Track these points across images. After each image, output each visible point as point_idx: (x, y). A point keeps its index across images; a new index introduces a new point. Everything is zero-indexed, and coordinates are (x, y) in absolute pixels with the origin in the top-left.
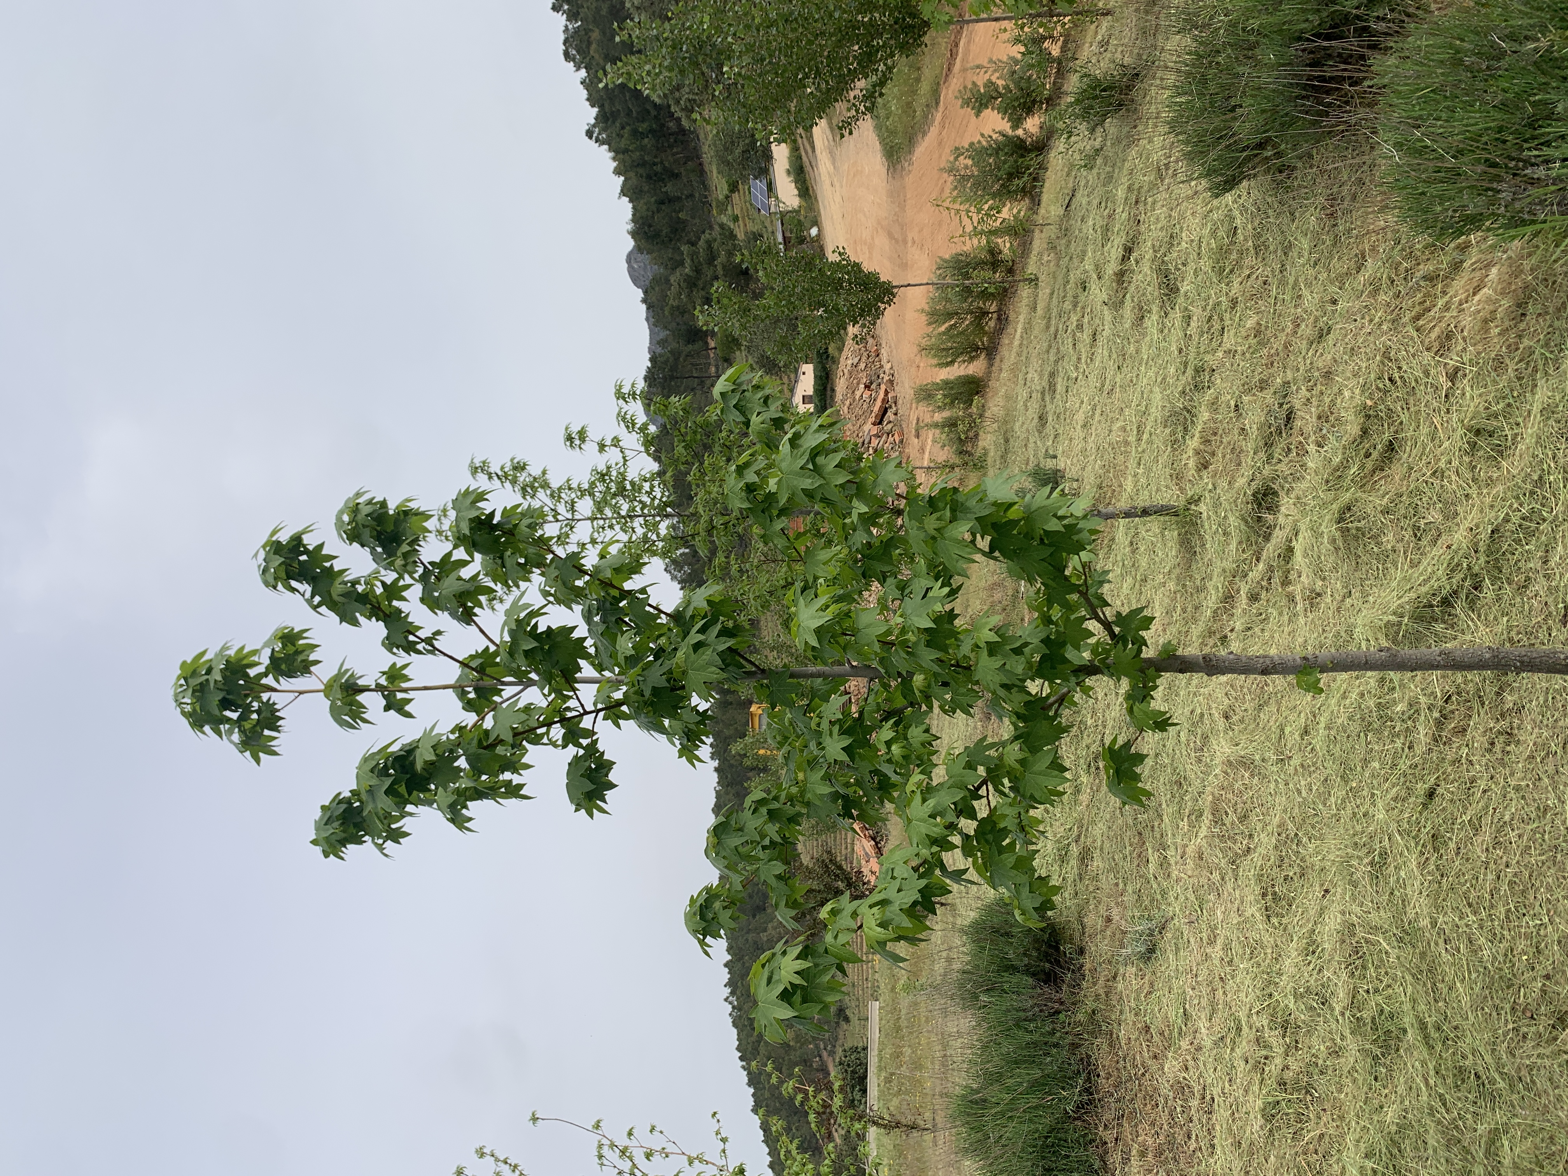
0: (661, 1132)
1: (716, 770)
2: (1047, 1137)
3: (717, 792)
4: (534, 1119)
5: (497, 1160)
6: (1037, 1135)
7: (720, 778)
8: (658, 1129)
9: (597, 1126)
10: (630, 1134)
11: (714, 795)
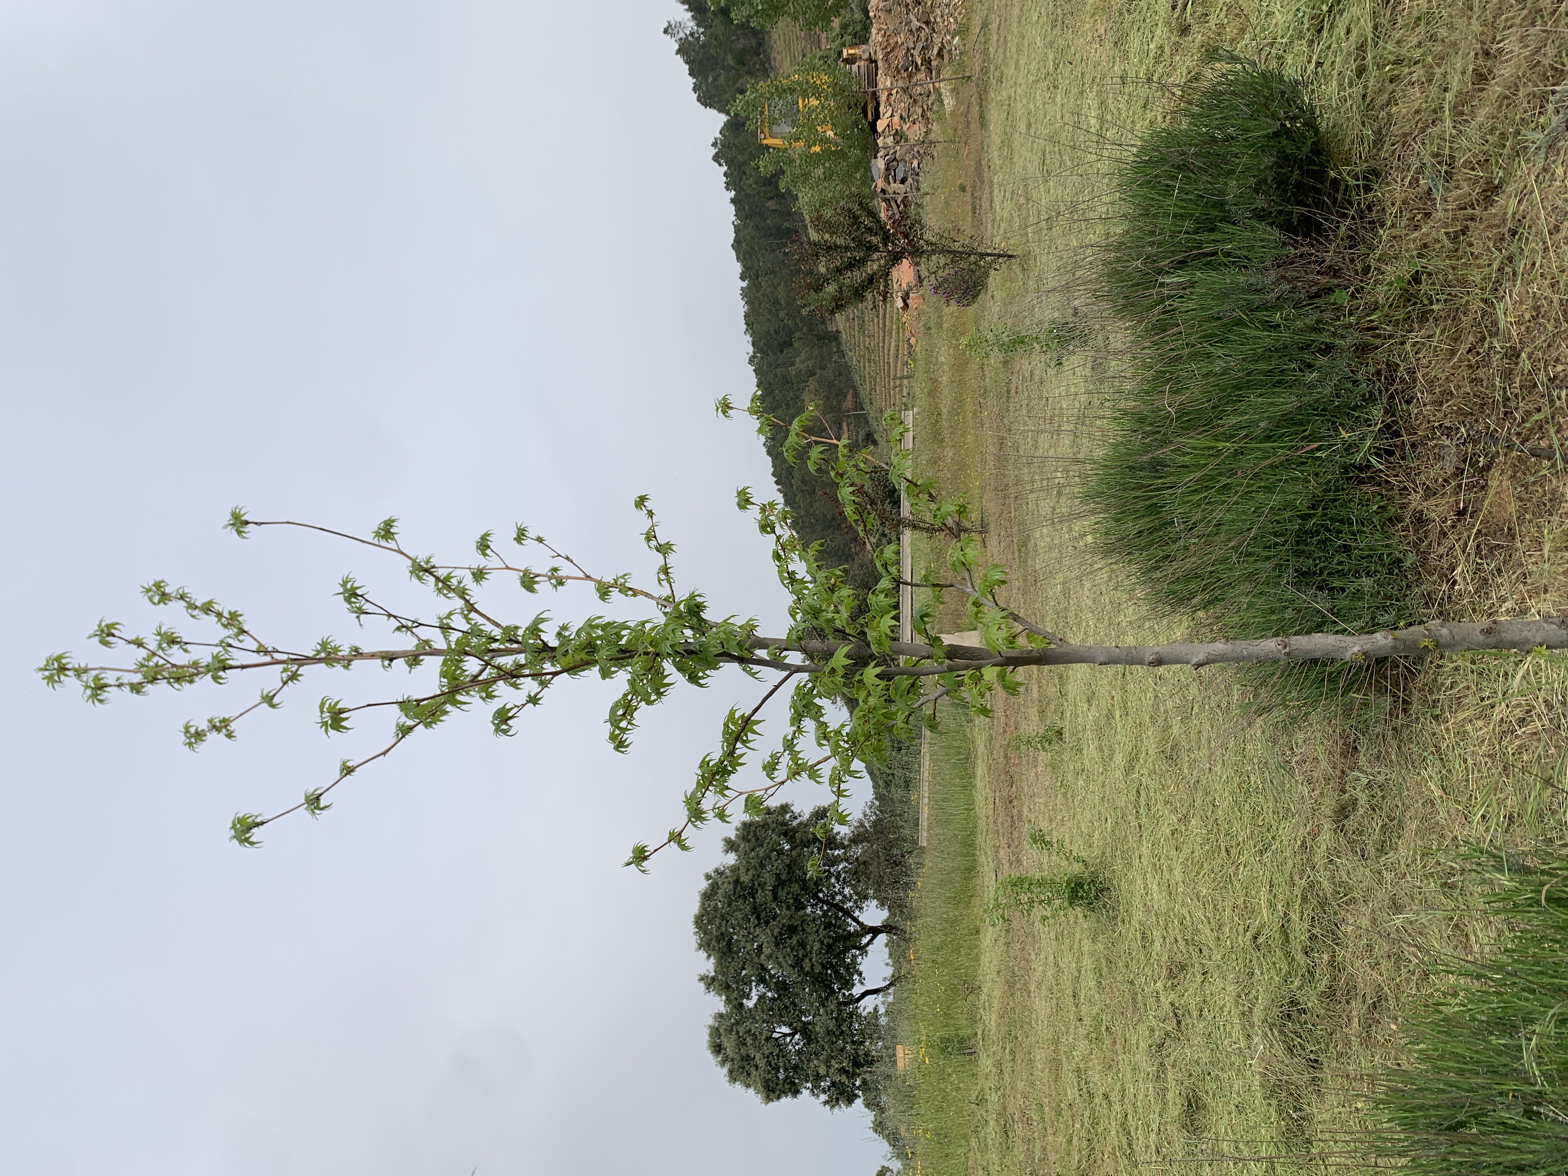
0: (540, 540)
1: (733, 201)
2: (1306, 517)
3: (735, 226)
4: (239, 523)
5: (192, 606)
6: (1287, 515)
7: (737, 210)
8: (532, 533)
9: (386, 531)
10: (483, 545)
11: (733, 230)
